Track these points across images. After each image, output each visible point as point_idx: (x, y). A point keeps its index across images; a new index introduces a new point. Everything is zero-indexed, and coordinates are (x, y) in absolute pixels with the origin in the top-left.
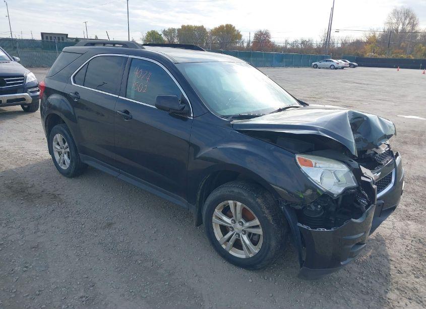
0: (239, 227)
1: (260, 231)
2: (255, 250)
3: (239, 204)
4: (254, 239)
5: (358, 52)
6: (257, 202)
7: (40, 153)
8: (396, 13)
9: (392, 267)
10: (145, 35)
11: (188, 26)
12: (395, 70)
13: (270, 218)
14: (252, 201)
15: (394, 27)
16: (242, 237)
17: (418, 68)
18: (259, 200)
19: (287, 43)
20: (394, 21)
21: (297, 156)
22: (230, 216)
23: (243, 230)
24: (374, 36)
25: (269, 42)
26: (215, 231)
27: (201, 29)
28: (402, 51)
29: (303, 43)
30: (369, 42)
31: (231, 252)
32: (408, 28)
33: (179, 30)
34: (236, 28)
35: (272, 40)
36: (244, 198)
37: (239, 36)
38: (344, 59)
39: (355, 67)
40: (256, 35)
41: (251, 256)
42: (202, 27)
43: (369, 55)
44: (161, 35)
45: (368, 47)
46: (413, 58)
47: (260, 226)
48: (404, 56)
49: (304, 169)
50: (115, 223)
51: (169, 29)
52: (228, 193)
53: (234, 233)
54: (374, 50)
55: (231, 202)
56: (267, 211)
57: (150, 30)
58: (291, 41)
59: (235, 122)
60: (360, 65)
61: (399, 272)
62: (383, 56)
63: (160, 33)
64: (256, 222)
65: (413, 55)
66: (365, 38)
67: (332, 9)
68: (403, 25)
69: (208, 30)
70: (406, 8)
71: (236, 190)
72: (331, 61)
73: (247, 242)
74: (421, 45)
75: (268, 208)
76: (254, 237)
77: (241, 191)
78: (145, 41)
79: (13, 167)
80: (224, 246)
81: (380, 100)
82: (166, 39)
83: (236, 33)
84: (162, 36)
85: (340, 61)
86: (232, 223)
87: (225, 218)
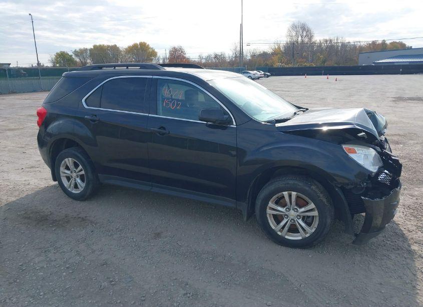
0: (293, 214)
1: (316, 213)
2: (311, 230)
3: (294, 194)
4: (308, 221)
5: (268, 63)
6: (312, 189)
7: (32, 182)
8: (294, 27)
9: (403, 229)
10: (54, 56)
11: (100, 46)
12: (303, 77)
13: (325, 200)
14: (307, 188)
15: (295, 39)
16: (297, 222)
17: (320, 74)
18: (313, 187)
19: (200, 57)
20: (294, 34)
21: (344, 146)
22: (284, 205)
23: (298, 215)
24: (279, 48)
25: (184, 58)
26: (270, 221)
27: (114, 48)
28: (305, 60)
29: (216, 56)
30: (275, 53)
31: (287, 237)
32: (306, 40)
33: (91, 50)
34: (151, 46)
35: (187, 56)
36: (299, 187)
37: (154, 54)
38: (258, 69)
39: (268, 76)
40: (170, 52)
41: (308, 235)
42: (116, 46)
43: (278, 65)
44: (71, 56)
45: (275, 58)
46: (315, 66)
47: (316, 209)
48: (308, 65)
49: (352, 156)
50: (162, 232)
51: (80, 50)
52: (283, 185)
53: (289, 219)
54: (281, 60)
55: (286, 193)
56: (321, 195)
57: (59, 52)
58: (205, 55)
59: (278, 125)
60: (272, 75)
61: (409, 231)
62: (290, 66)
63: (70, 53)
64: (312, 206)
65: (314, 63)
66: (272, 50)
67: (241, 25)
68: (302, 37)
69: (121, 49)
70: (302, 22)
71: (291, 182)
72: (248, 73)
73: (303, 224)
74: (319, 54)
75: (321, 193)
76: (308, 219)
77: (296, 182)
78: (54, 63)
79: (13, 199)
80: (279, 233)
81: (307, 104)
82: (78, 60)
83: (150, 50)
84: (73, 56)
85: (255, 72)
86: (286, 211)
87: (280, 208)
